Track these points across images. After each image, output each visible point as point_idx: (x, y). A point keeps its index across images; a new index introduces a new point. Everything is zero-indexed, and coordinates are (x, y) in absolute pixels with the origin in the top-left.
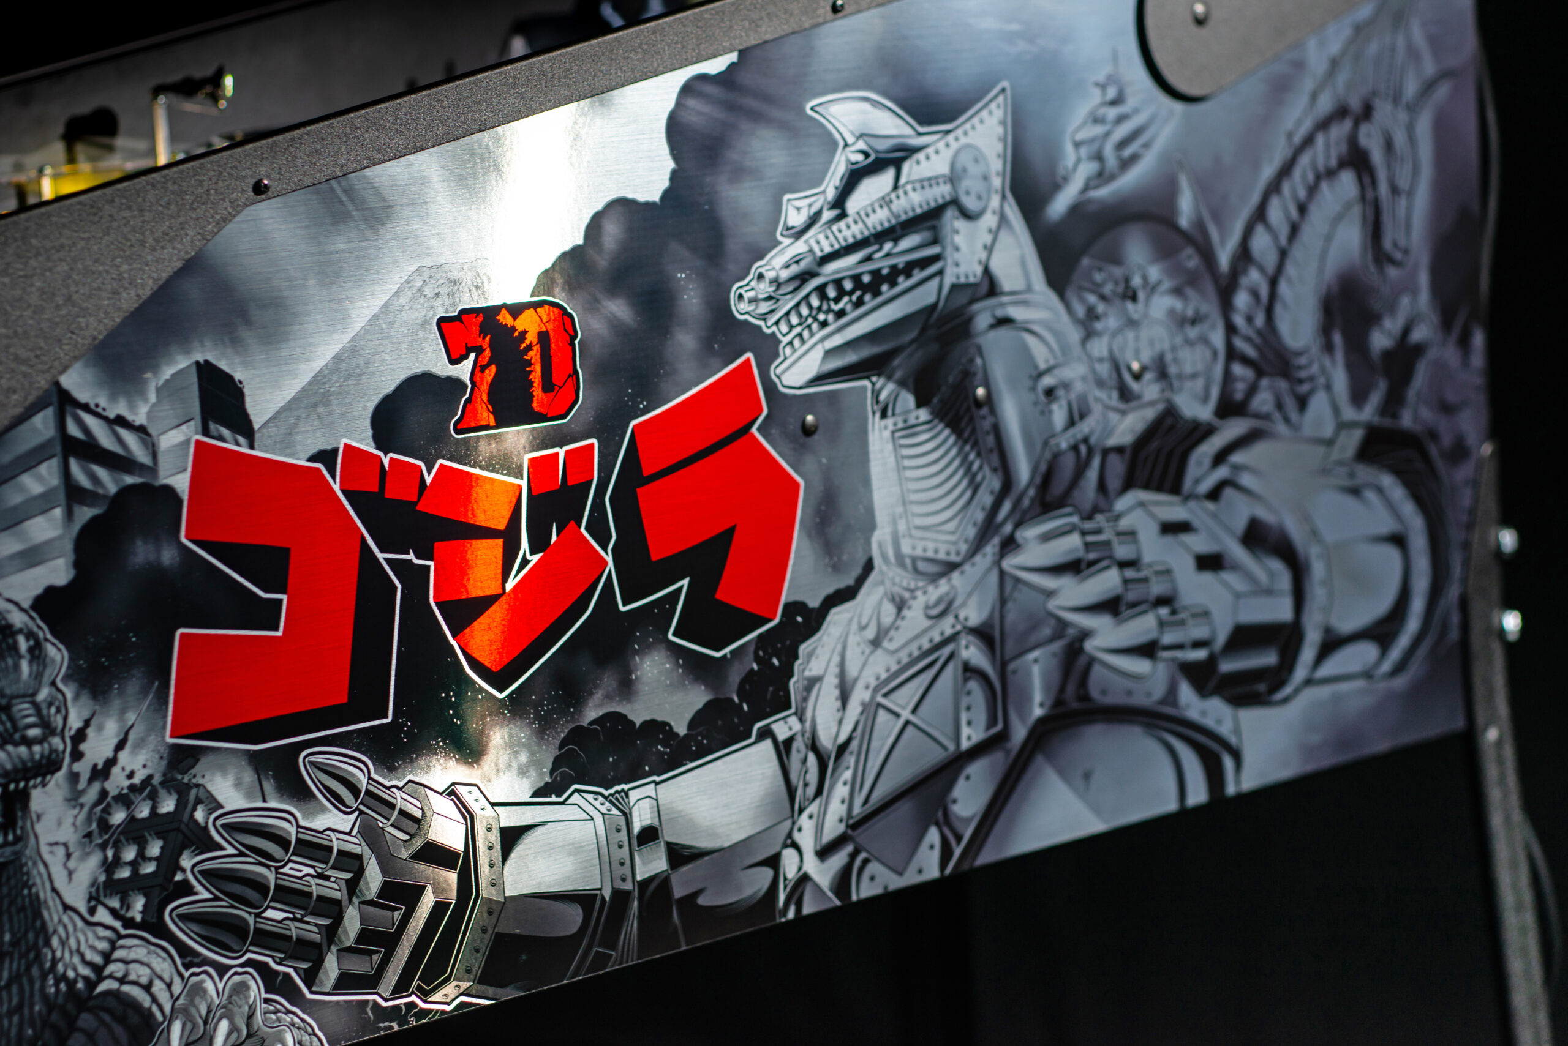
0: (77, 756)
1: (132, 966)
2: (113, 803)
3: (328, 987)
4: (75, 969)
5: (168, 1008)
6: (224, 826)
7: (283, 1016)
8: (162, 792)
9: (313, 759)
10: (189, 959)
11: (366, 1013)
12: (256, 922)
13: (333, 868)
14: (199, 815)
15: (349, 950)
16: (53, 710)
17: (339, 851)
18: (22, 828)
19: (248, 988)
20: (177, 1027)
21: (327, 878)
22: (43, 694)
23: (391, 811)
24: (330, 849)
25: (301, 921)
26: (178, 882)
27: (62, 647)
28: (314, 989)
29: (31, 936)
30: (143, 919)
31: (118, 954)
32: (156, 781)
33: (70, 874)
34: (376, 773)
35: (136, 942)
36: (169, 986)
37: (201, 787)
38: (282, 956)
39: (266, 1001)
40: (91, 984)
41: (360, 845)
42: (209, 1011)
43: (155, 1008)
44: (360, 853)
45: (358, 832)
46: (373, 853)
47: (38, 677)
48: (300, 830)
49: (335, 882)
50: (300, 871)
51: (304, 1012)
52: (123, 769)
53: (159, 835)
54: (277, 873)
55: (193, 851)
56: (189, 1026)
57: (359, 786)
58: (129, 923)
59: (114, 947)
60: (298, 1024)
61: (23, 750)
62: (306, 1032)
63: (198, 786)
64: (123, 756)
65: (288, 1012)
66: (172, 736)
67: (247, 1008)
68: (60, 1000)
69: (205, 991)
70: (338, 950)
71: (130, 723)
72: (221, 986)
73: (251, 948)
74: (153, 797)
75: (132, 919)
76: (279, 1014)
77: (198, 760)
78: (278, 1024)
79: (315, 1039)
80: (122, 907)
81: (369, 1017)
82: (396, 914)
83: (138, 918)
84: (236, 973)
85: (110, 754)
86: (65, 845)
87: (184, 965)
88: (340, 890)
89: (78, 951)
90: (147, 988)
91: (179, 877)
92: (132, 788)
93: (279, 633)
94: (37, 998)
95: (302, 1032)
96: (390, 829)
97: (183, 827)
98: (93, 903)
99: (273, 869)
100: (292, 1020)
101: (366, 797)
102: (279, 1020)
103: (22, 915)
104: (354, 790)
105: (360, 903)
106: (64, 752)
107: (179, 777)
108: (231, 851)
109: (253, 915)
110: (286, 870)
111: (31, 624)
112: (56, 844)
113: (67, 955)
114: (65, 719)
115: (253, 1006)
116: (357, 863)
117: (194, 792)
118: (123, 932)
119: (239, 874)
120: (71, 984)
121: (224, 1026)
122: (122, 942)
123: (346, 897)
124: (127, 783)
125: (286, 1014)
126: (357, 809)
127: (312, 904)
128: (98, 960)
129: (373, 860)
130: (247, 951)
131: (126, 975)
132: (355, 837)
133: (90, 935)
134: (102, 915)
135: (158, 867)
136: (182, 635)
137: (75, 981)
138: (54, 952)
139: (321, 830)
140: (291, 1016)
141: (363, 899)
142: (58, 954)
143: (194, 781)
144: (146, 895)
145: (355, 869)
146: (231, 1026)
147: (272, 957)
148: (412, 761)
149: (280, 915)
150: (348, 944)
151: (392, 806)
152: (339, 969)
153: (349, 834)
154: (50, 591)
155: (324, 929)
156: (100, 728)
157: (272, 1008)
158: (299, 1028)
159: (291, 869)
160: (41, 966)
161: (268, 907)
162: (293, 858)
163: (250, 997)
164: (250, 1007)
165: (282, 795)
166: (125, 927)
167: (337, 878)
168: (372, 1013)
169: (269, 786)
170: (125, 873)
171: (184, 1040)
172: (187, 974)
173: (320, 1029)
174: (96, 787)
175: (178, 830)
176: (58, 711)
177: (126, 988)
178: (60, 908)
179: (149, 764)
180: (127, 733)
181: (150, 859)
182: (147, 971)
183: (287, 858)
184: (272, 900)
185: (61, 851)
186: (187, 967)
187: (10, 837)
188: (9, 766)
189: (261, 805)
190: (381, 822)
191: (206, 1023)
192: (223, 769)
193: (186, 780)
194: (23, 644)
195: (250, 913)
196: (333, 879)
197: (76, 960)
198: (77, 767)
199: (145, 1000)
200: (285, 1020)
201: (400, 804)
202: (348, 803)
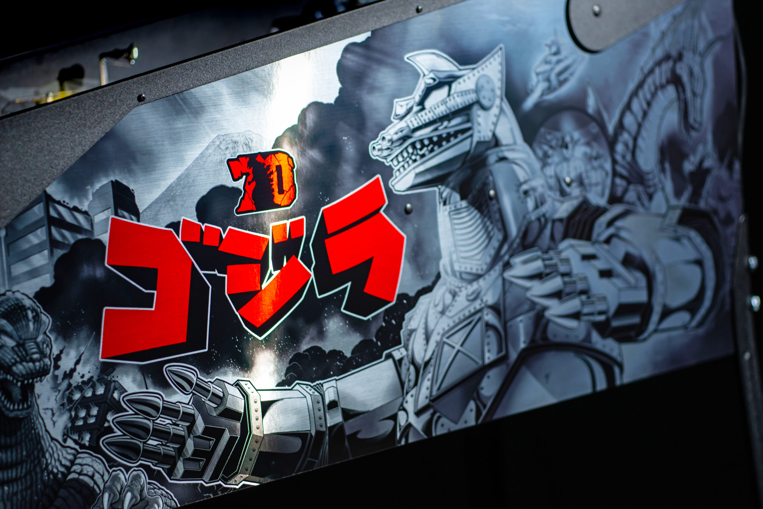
0: (57, 367)
1: (85, 467)
2: (74, 389)
3: (179, 476)
4: (57, 468)
5: (102, 487)
6: (128, 400)
7: (158, 491)
8: (98, 385)
9: (170, 368)
10: (111, 464)
11: (198, 489)
12: (143, 446)
13: (180, 420)
14: (116, 395)
15: (189, 459)
16: (45, 346)
17: (183, 412)
18: (31, 402)
19: (140, 477)
20: (106, 496)
21: (178, 425)
22: (40, 338)
23: (208, 393)
24: (179, 411)
25: (165, 445)
26: (106, 427)
27: (49, 316)
28: (172, 478)
29: (36, 452)
30: (89, 444)
31: (78, 461)
32: (95, 379)
33: (54, 423)
34: (200, 375)
35: (86, 455)
36: (102, 476)
37: (117, 382)
38: (156, 462)
39: (149, 483)
40: (65, 475)
41: (193, 409)
42: (122, 488)
43: (95, 487)
44: (193, 413)
45: (192, 403)
46: (200, 413)
47: (37, 330)
48: (164, 402)
49: (181, 427)
50: (165, 422)
51: (167, 489)
52: (79, 373)
53: (97, 405)
54: (153, 422)
55: (113, 412)
56: (112, 495)
57: (193, 382)
58: (82, 446)
59: (75, 457)
60: (164, 494)
61: (31, 364)
62: (169, 498)
63: (115, 381)
64: (79, 367)
65: (160, 489)
66: (102, 358)
67: (140, 487)
68: (50, 483)
69: (120, 479)
70: (183, 460)
71: (82, 352)
72: (127, 477)
73: (141, 458)
74: (94, 387)
75: (84, 445)
76: (156, 490)
77: (115, 369)
78: (155, 494)
79: (173, 502)
80: (79, 439)
81: (199, 491)
82: (211, 442)
83: (87, 444)
84: (134, 470)
85: (73, 367)
86: (52, 410)
87: (109, 466)
88: (184, 431)
89: (59, 460)
90: (92, 477)
91: (106, 425)
92: (83, 382)
93: (153, 309)
94: (39, 482)
95: (167, 498)
96: (208, 402)
97: (108, 401)
98: (65, 437)
99: (151, 421)
100: (162, 492)
101: (196, 387)
102: (155, 492)
103: (31, 443)
104: (190, 383)
105: (194, 437)
106: (50, 366)
107: (106, 377)
108: (131, 412)
109: (142, 443)
110: (158, 421)
111: (33, 305)
112: (47, 409)
113: (53, 462)
114: (51, 350)
115: (143, 486)
116: (192, 418)
117: (113, 384)
118: (80, 451)
119: (135, 423)
120: (56, 475)
121: (129, 495)
122: (79, 455)
123: (187, 434)
124: (81, 380)
125: (159, 490)
126: (192, 392)
127: (171, 437)
128: (68, 464)
129: (200, 417)
130: (140, 460)
131: (82, 471)
132: (191, 405)
133: (64, 452)
134: (70, 443)
135: (96, 420)
136: (106, 310)
137: (57, 474)
138: (47, 460)
139: (174, 402)
140: (161, 490)
141: (195, 435)
142: (49, 461)
143: (113, 379)
144: (90, 433)
145: (191, 421)
146: (132, 495)
147: (152, 463)
148: (218, 369)
149: (155, 443)
150: (188, 456)
151: (209, 391)
152: (184, 468)
153: (188, 404)
154: (43, 290)
155: (176, 451)
156: (68, 354)
157: (152, 487)
158: (165, 496)
159: (160, 421)
160: (41, 467)
161: (150, 439)
162: (161, 416)
163: (141, 481)
164: (141, 486)
165: (155, 386)
166: (81, 448)
167: (182, 425)
168: (200, 489)
169: (149, 382)
170: (81, 423)
171: (110, 502)
172: (111, 471)
173: (175, 497)
174: (65, 383)
175: (106, 402)
176: (47, 346)
177: (81, 477)
178: (50, 439)
179: (91, 371)
180: (80, 357)
181: (92, 416)
182: (92, 469)
183: (158, 416)
184: (151, 436)
185: (49, 413)
186: (111, 467)
187: (25, 406)
188: (24, 372)
189: (145, 390)
190: (204, 399)
191: (120, 494)
192: (127, 374)
193: (109, 379)
194: (30, 315)
195: (141, 442)
196: (180, 426)
197: (58, 464)
198: (56, 373)
199: (91, 483)
200: (158, 493)
201: (212, 390)
202: (187, 390)
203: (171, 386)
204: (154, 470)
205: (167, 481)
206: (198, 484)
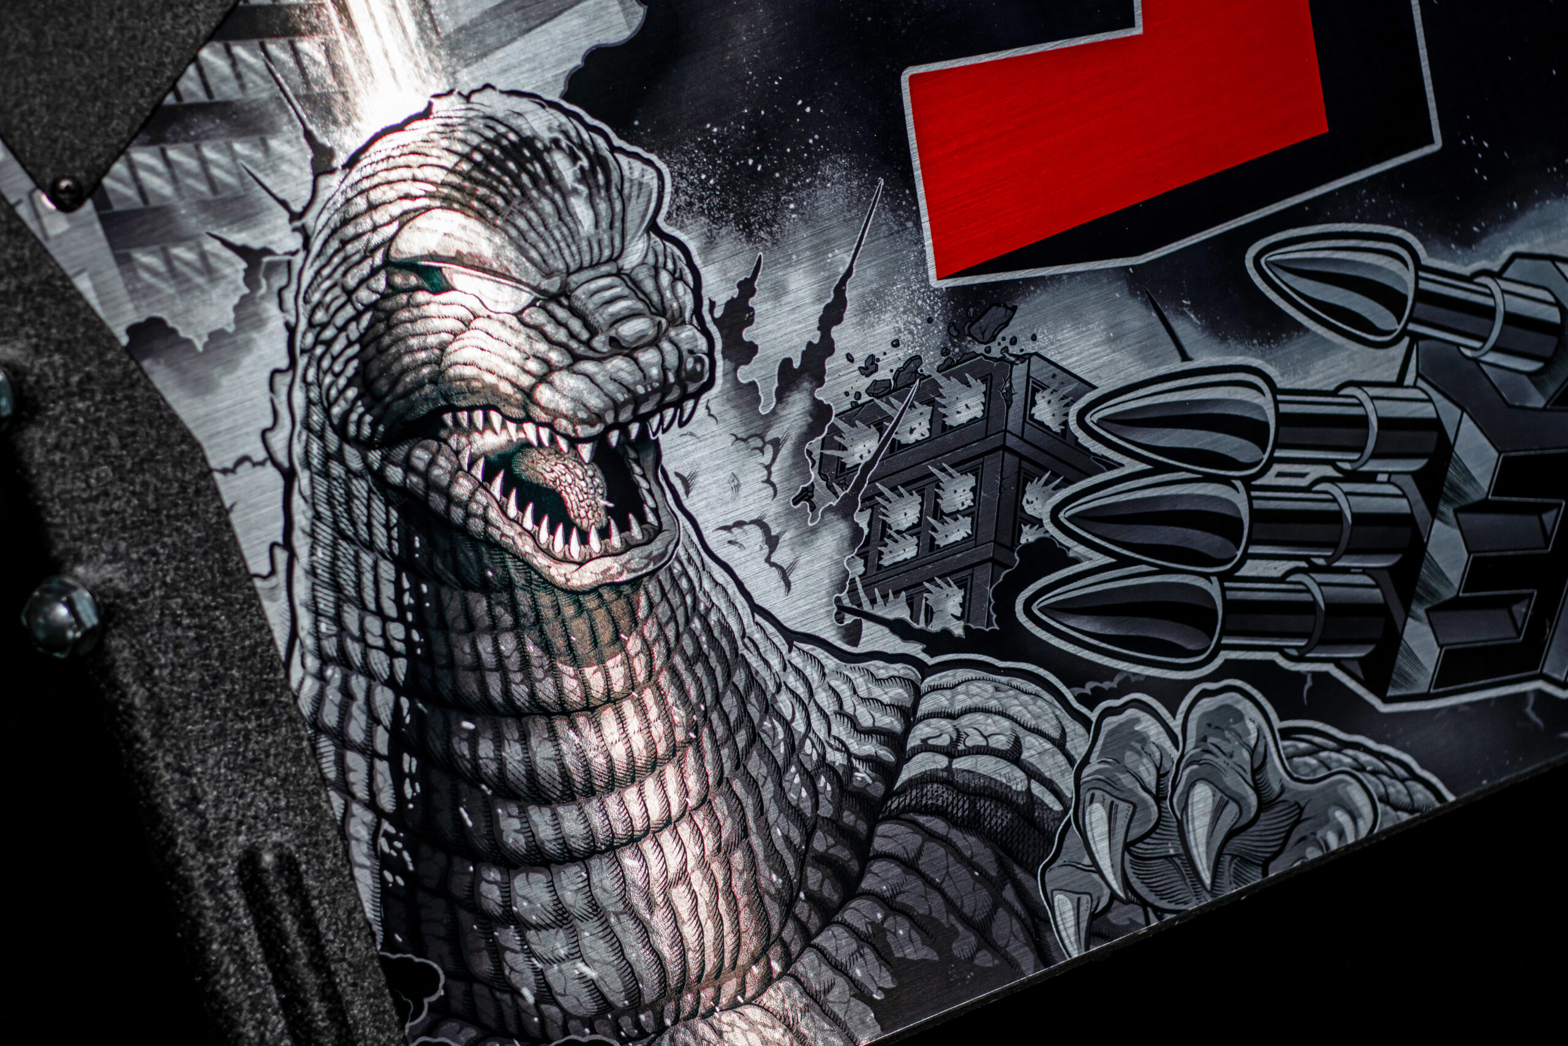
0: (743, 352)
1: (965, 720)
2: (842, 425)
3: (1423, 683)
4: (845, 749)
5: (1067, 785)
6: (1102, 422)
7: (1334, 755)
8: (948, 386)
9: (1276, 256)
10: (1088, 689)
11: (1527, 718)
12: (1224, 590)
13: (1375, 456)
14: (1044, 411)
15: (1455, 605)
16: (665, 278)
17: (1381, 421)
18: (655, 511)
19: (1239, 717)
20: (1096, 816)
21: (1370, 477)
22: (635, 253)
23: (1486, 322)
24: (1363, 421)
25: (1328, 569)
26: (1028, 545)
27: (653, 157)
28: (1391, 693)
29: (729, 702)
30: (966, 629)
31: (927, 705)
32: (930, 364)
33: (785, 575)
34: (1430, 253)
35: (962, 674)
36: (1060, 744)
37: (1034, 359)
38: (1302, 643)
39: (1286, 734)
40: (886, 772)
41: (1430, 400)
42: (1161, 776)
43: (1037, 789)
44: (1434, 415)
45: (1419, 375)
46: (1463, 410)
47: (618, 223)
48: (1280, 397)
49: (1389, 482)
50: (1303, 475)
51: (1379, 741)
52: (850, 358)
53: (961, 466)
54: (1249, 488)
55: (1046, 484)
56: (1124, 809)
57: (1398, 287)
58: (938, 642)
59: (918, 695)
60: (1370, 763)
61: (619, 365)
62: (1394, 776)
63: (1025, 358)
64: (844, 335)
65: (1342, 746)
66: (940, 277)
67: (1246, 755)
68: (826, 810)
69: (1143, 739)
70: (1427, 611)
71: (842, 270)
72: (1176, 724)
73: (1225, 641)
74: (930, 396)
75: (946, 633)
76: (1324, 754)
77: (1014, 309)
78: (1326, 773)
79: (1419, 787)
80: (914, 616)
81: (1535, 725)
82: (1548, 517)
83: (958, 629)
84: (1205, 694)
86: (759, 523)
87: (1080, 698)
88: (1404, 496)
89: (841, 712)
90: (1013, 755)
91: (1028, 536)
92: (879, 390)
93: (1138, 30)
94: (773, 813)
95: (1385, 778)
96: (1491, 358)
97: (1011, 441)
98: (849, 619)
99: (1238, 483)
100: (1355, 759)
101: (1419, 305)
102: (1323, 763)
103: (699, 670)
104: (1391, 299)
105: (1456, 512)
106: (710, 353)
107: (980, 349)
108: (1132, 466)
109: (1214, 579)
110: (1269, 479)
111: (570, 125)
112: (740, 524)
113: (818, 724)
114: (697, 291)
115: (1261, 749)
116: (1434, 435)
117: (1019, 371)
118: (931, 661)
119: (1165, 507)
120: (842, 780)
121: (1202, 797)
122: (931, 681)
123: (1421, 510)
124: (866, 382)
125: (1338, 751)
126: (1404, 332)
127: (1346, 535)
128: (891, 722)
129: (1468, 423)
130: (1220, 647)
131: (959, 736)
132: (1415, 386)
133: (860, 681)
134: (874, 638)
135: (974, 526)
136: (913, 79)
137: (851, 769)
138: (787, 725)
139: (1332, 388)
140: (1350, 752)
141: (1463, 503)
142: (799, 726)
143: (1015, 350)
144: (961, 585)
145: (1431, 448)
146: (1219, 795)
147: (1280, 650)
148: (1511, 217)
149: (1278, 568)
150: (1448, 594)
151: (1489, 312)
152: (1441, 646)
153: (1399, 383)
154: (597, 56)
155: (1386, 578)
156: (779, 291)
157: (1302, 745)
158: (1375, 773)
159: (1280, 475)
160: (767, 754)
161: (1246, 556)
162: (1278, 454)
163: (1249, 733)
164: (1253, 752)
165: (1224, 339)
166: (931, 652)
167: (1390, 474)
168: (1539, 715)
169: (1187, 329)
170: (908, 550)
171: (1120, 837)
172: (1093, 716)
173: (1423, 766)
174: (798, 407)
175: (1004, 448)
176: (676, 277)
177: (960, 764)
178: (779, 640)
179: (905, 337)
180: (840, 291)
181: (954, 515)
182: (1006, 723)
183: (1266, 456)
184: (1251, 542)
185: (755, 535)
186: (1089, 702)
187: (636, 531)
188: (595, 401)
189: (1179, 366)
190: (1469, 346)
191: (1159, 798)
192: (1073, 315)
193: (996, 352)
194: (566, 170)
195: (1206, 576)
196: (1382, 478)
197: (840, 729)
198: (745, 374)
199: (1017, 780)
200: (1340, 762)
201: (1502, 304)
202: (1380, 324)
203: (1299, 327)
204: (1300, 677)
205: (1372, 708)
206: (1524, 695)
